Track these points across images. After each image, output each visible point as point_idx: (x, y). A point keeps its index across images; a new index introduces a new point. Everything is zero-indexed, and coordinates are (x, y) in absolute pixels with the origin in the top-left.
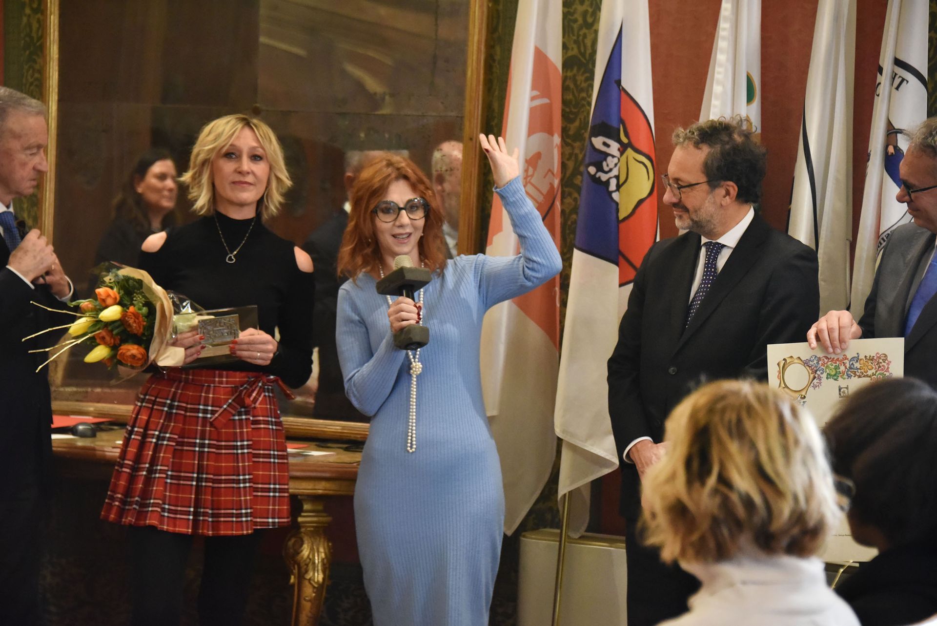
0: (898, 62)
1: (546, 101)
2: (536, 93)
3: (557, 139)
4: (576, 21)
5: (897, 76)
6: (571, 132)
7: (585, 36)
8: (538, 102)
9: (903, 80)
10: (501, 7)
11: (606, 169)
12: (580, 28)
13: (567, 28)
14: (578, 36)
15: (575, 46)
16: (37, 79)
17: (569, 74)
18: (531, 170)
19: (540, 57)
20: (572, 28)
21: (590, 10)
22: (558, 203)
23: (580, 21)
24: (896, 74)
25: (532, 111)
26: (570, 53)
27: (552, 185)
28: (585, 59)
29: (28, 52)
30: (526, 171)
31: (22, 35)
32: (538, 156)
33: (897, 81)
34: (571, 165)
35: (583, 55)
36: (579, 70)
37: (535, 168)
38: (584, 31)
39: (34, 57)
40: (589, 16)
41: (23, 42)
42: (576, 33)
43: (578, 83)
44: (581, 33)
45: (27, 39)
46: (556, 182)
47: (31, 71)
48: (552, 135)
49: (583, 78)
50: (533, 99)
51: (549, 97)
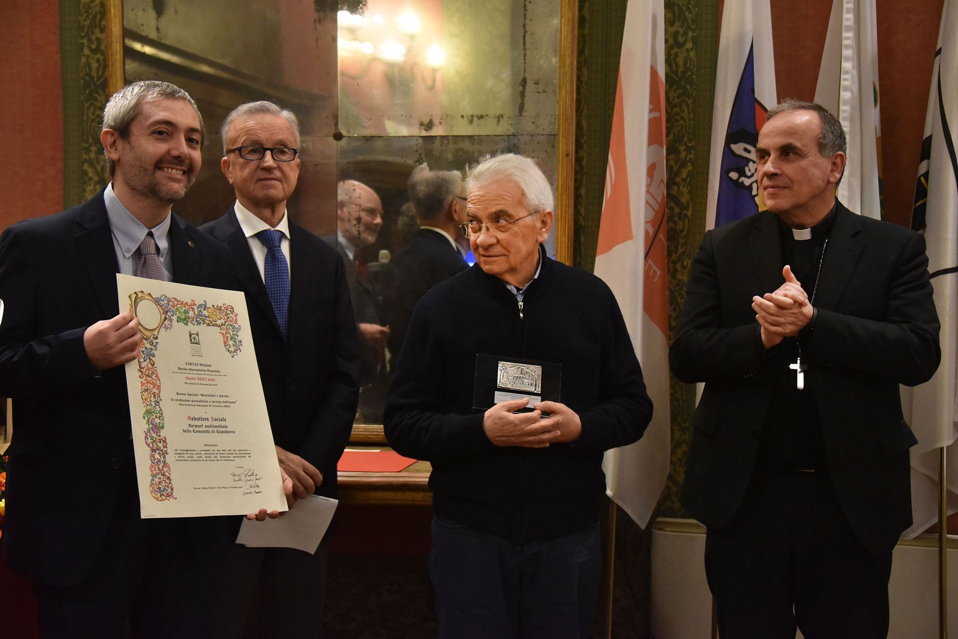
7: (676, 55)
11: (749, 174)
12: (671, 48)
14: (669, 55)
18: (649, 180)
32: (653, 166)
35: (676, 73)
36: (671, 87)
38: (675, 50)
43: (671, 99)
44: (672, 52)
49: (675, 95)
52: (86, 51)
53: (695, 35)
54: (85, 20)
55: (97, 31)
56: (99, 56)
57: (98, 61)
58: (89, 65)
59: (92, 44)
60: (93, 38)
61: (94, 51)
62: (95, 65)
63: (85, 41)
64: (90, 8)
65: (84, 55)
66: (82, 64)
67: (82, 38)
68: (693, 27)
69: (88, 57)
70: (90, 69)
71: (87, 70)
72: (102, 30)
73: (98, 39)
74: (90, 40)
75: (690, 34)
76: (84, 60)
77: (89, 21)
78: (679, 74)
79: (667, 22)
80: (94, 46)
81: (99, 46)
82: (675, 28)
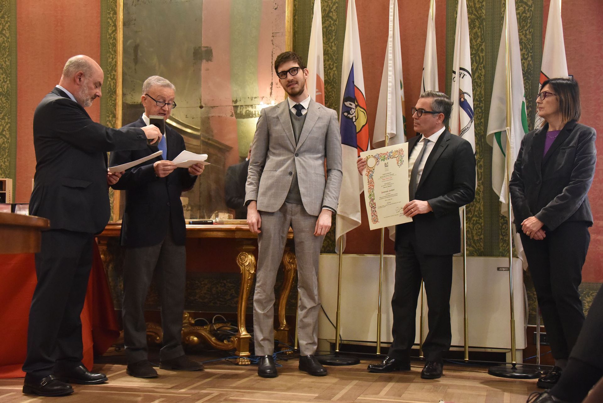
0: (461, 69)
5: (462, 74)
7: (330, 73)
9: (464, 75)
11: (351, 113)
12: (328, 70)
14: (327, 73)
16: (113, 103)
19: (318, 78)
21: (332, 63)
24: (461, 73)
25: (317, 96)
26: (325, 79)
28: (330, 81)
29: (109, 94)
31: (107, 88)
33: (462, 76)
35: (330, 79)
39: (112, 96)
41: (108, 91)
42: (326, 72)
43: (328, 89)
44: (329, 71)
45: (109, 89)
47: (111, 101)
49: (330, 88)
50: (316, 92)
51: (321, 92)
52: (109, 79)
53: (337, 65)
54: (109, 68)
55: (114, 71)
56: (114, 81)
57: (114, 83)
58: (110, 84)
59: (112, 76)
60: (112, 74)
61: (112, 79)
62: (112, 84)
63: (109, 75)
64: (111, 63)
65: (109, 81)
66: (108, 84)
67: (108, 74)
68: (336, 62)
69: (110, 81)
70: (111, 86)
71: (110, 86)
72: (115, 71)
73: (114, 75)
74: (111, 75)
75: (335, 65)
76: (108, 82)
77: (111, 68)
78: (331, 80)
79: (326, 60)
80: (112, 77)
81: (114, 77)
82: (329, 63)
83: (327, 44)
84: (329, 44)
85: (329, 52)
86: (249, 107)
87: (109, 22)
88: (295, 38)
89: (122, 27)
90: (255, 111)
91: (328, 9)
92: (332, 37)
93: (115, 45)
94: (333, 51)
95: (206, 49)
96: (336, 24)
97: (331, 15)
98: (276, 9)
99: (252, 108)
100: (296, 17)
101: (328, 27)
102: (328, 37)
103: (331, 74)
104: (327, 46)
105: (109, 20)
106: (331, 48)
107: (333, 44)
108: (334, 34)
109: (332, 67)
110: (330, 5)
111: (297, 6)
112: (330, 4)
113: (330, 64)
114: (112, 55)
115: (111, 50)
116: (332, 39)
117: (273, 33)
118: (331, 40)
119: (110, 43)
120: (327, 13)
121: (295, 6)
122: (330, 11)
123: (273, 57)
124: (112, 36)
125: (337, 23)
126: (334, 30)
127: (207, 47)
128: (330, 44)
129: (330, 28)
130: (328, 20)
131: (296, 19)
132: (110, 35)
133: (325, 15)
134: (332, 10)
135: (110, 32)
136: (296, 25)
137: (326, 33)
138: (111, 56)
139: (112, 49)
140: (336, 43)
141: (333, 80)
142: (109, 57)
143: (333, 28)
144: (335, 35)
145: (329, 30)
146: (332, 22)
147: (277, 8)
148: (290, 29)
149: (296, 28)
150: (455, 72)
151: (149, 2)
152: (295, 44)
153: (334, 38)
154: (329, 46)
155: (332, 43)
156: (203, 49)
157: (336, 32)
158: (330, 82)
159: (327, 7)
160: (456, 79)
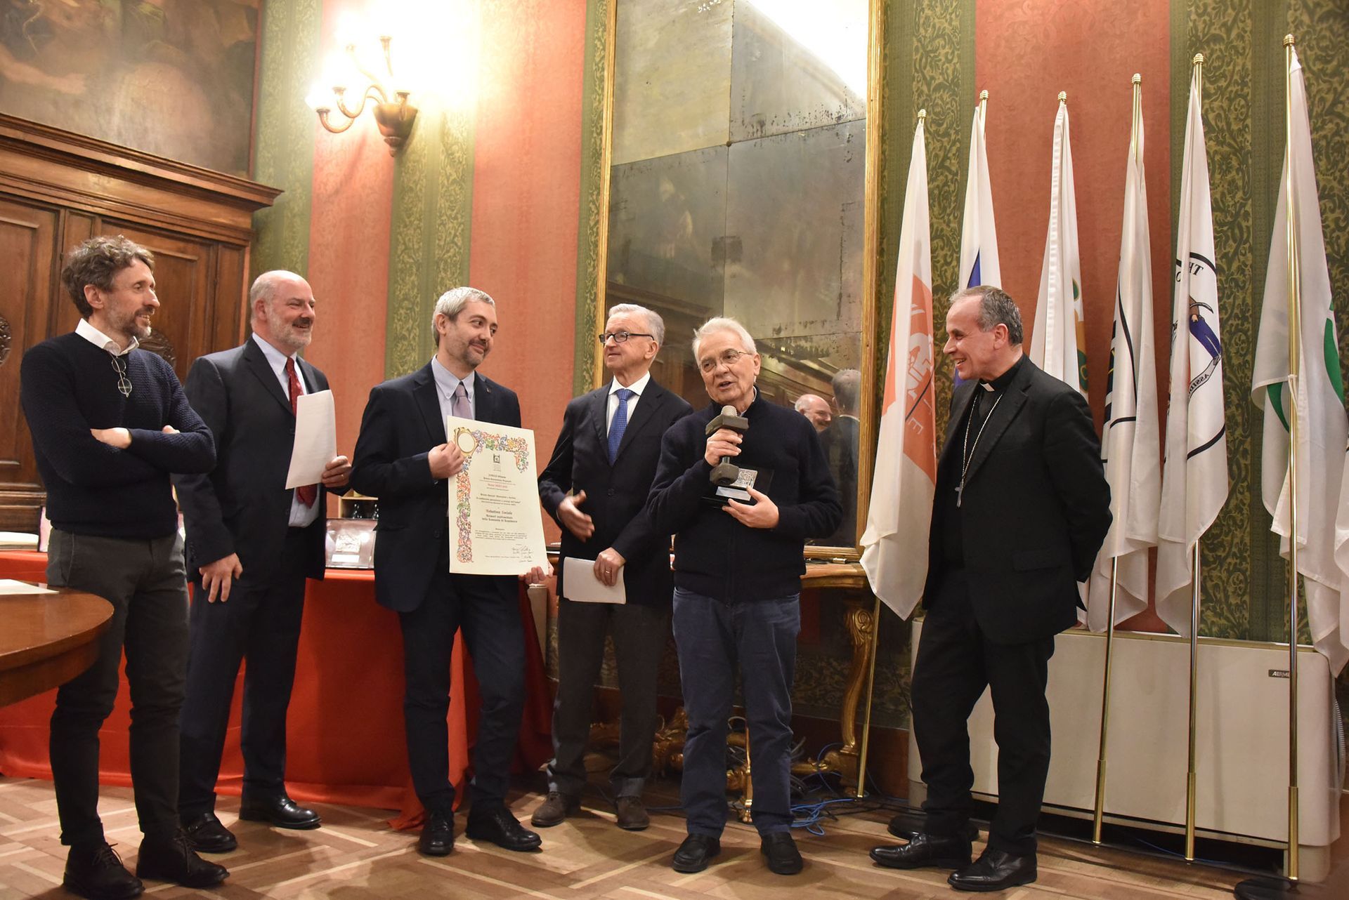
0: (1192, 255)
1: (922, 311)
2: (915, 305)
3: (931, 339)
4: (938, 262)
6: (938, 337)
7: (946, 271)
8: (916, 312)
9: (1199, 267)
10: (885, 259)
12: (942, 266)
13: (934, 268)
14: (941, 272)
15: (939, 278)
17: (936, 297)
18: (913, 359)
19: (917, 283)
20: (937, 267)
21: (949, 253)
22: (933, 383)
23: (942, 261)
24: (1193, 264)
25: (913, 318)
26: (935, 284)
27: (928, 370)
30: (910, 359)
32: (918, 349)
33: (1194, 269)
34: (939, 358)
35: (945, 284)
36: (942, 294)
37: (916, 357)
38: (945, 267)
40: (947, 258)
43: (943, 302)
44: (943, 269)
46: (931, 368)
48: (927, 335)
50: (913, 309)
51: (924, 309)
52: (589, 301)
62: (592, 309)
64: (592, 274)
74: (591, 294)
78: (948, 284)
79: (939, 248)
80: (592, 298)
81: (595, 297)
82: (944, 252)
83: (941, 219)
84: (943, 217)
85: (945, 232)
86: (801, 340)
87: (591, 208)
88: (884, 211)
89: (607, 214)
90: (811, 347)
91: (941, 154)
92: (950, 204)
93: (596, 245)
94: (951, 231)
95: (732, 240)
96: (956, 180)
97: (947, 163)
98: (848, 161)
99: (806, 342)
100: (886, 173)
101: (944, 186)
102: (942, 205)
103: (949, 274)
104: (941, 221)
105: (591, 205)
106: (948, 225)
107: (951, 217)
108: (953, 199)
109: (949, 260)
110: (945, 147)
111: (886, 153)
112: (945, 144)
113: (946, 255)
114: (594, 261)
115: (592, 253)
116: (950, 207)
117: (843, 205)
118: (948, 211)
119: (592, 242)
120: (940, 160)
121: (883, 152)
122: (946, 158)
123: (842, 247)
124: (595, 230)
125: (959, 178)
126: (953, 192)
127: (734, 237)
128: (946, 217)
129: (946, 188)
130: (942, 174)
131: (885, 176)
132: (591, 229)
133: (936, 164)
134: (950, 155)
135: (592, 223)
136: (886, 187)
137: (939, 198)
138: (592, 263)
139: (594, 252)
140: (956, 215)
141: (952, 283)
142: (590, 264)
143: (952, 188)
144: (955, 201)
145: (945, 192)
146: (950, 177)
147: (850, 159)
148: (873, 194)
149: (885, 192)
150: (1179, 263)
151: (648, 170)
152: (883, 221)
153: (953, 205)
154: (944, 222)
155: (949, 215)
156: (728, 241)
157: (957, 195)
158: (946, 287)
159: (940, 150)
160: (1181, 277)
